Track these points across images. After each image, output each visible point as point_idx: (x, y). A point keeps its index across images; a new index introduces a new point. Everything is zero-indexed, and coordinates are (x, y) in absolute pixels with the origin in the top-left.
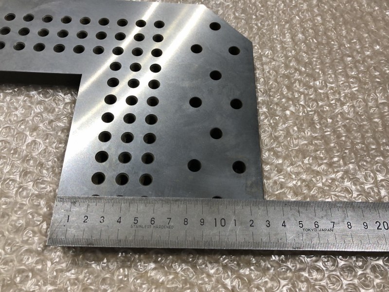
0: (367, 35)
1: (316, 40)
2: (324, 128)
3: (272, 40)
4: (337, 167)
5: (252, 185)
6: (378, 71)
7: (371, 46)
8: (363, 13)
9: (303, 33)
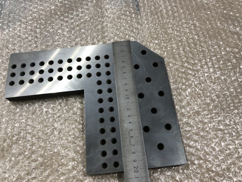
0: (222, 43)
1: (196, 50)
2: (206, 98)
3: (173, 54)
4: (215, 119)
5: (175, 135)
6: (230, 63)
7: (225, 49)
8: (219, 29)
9: (189, 46)
